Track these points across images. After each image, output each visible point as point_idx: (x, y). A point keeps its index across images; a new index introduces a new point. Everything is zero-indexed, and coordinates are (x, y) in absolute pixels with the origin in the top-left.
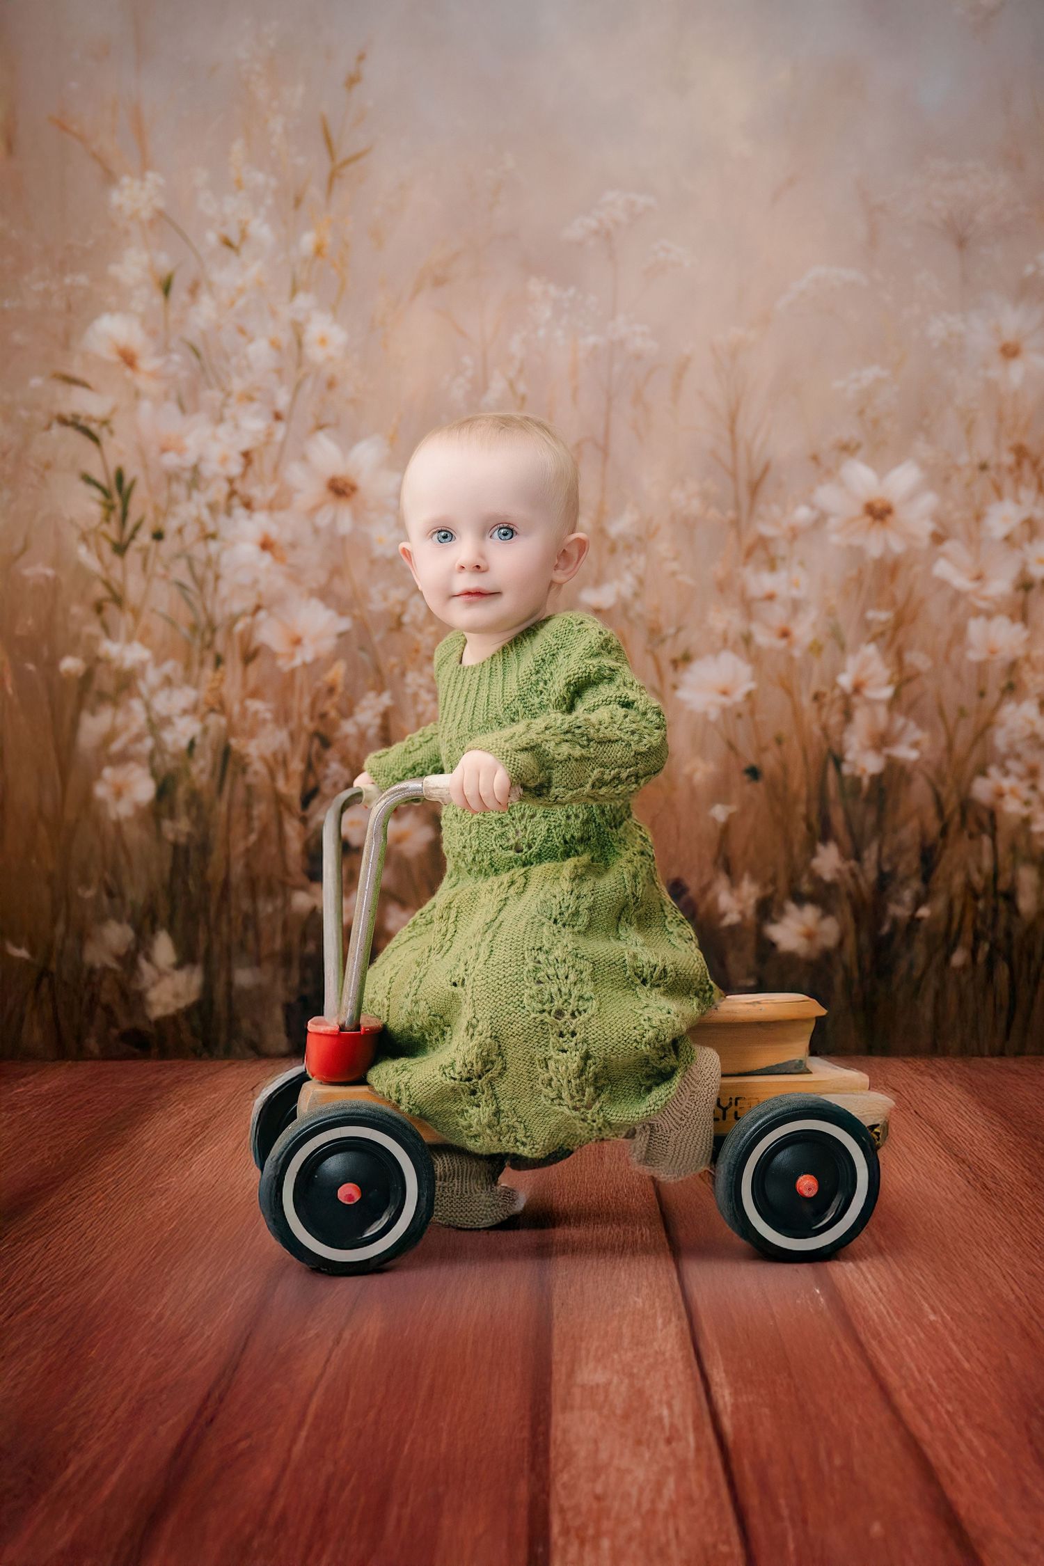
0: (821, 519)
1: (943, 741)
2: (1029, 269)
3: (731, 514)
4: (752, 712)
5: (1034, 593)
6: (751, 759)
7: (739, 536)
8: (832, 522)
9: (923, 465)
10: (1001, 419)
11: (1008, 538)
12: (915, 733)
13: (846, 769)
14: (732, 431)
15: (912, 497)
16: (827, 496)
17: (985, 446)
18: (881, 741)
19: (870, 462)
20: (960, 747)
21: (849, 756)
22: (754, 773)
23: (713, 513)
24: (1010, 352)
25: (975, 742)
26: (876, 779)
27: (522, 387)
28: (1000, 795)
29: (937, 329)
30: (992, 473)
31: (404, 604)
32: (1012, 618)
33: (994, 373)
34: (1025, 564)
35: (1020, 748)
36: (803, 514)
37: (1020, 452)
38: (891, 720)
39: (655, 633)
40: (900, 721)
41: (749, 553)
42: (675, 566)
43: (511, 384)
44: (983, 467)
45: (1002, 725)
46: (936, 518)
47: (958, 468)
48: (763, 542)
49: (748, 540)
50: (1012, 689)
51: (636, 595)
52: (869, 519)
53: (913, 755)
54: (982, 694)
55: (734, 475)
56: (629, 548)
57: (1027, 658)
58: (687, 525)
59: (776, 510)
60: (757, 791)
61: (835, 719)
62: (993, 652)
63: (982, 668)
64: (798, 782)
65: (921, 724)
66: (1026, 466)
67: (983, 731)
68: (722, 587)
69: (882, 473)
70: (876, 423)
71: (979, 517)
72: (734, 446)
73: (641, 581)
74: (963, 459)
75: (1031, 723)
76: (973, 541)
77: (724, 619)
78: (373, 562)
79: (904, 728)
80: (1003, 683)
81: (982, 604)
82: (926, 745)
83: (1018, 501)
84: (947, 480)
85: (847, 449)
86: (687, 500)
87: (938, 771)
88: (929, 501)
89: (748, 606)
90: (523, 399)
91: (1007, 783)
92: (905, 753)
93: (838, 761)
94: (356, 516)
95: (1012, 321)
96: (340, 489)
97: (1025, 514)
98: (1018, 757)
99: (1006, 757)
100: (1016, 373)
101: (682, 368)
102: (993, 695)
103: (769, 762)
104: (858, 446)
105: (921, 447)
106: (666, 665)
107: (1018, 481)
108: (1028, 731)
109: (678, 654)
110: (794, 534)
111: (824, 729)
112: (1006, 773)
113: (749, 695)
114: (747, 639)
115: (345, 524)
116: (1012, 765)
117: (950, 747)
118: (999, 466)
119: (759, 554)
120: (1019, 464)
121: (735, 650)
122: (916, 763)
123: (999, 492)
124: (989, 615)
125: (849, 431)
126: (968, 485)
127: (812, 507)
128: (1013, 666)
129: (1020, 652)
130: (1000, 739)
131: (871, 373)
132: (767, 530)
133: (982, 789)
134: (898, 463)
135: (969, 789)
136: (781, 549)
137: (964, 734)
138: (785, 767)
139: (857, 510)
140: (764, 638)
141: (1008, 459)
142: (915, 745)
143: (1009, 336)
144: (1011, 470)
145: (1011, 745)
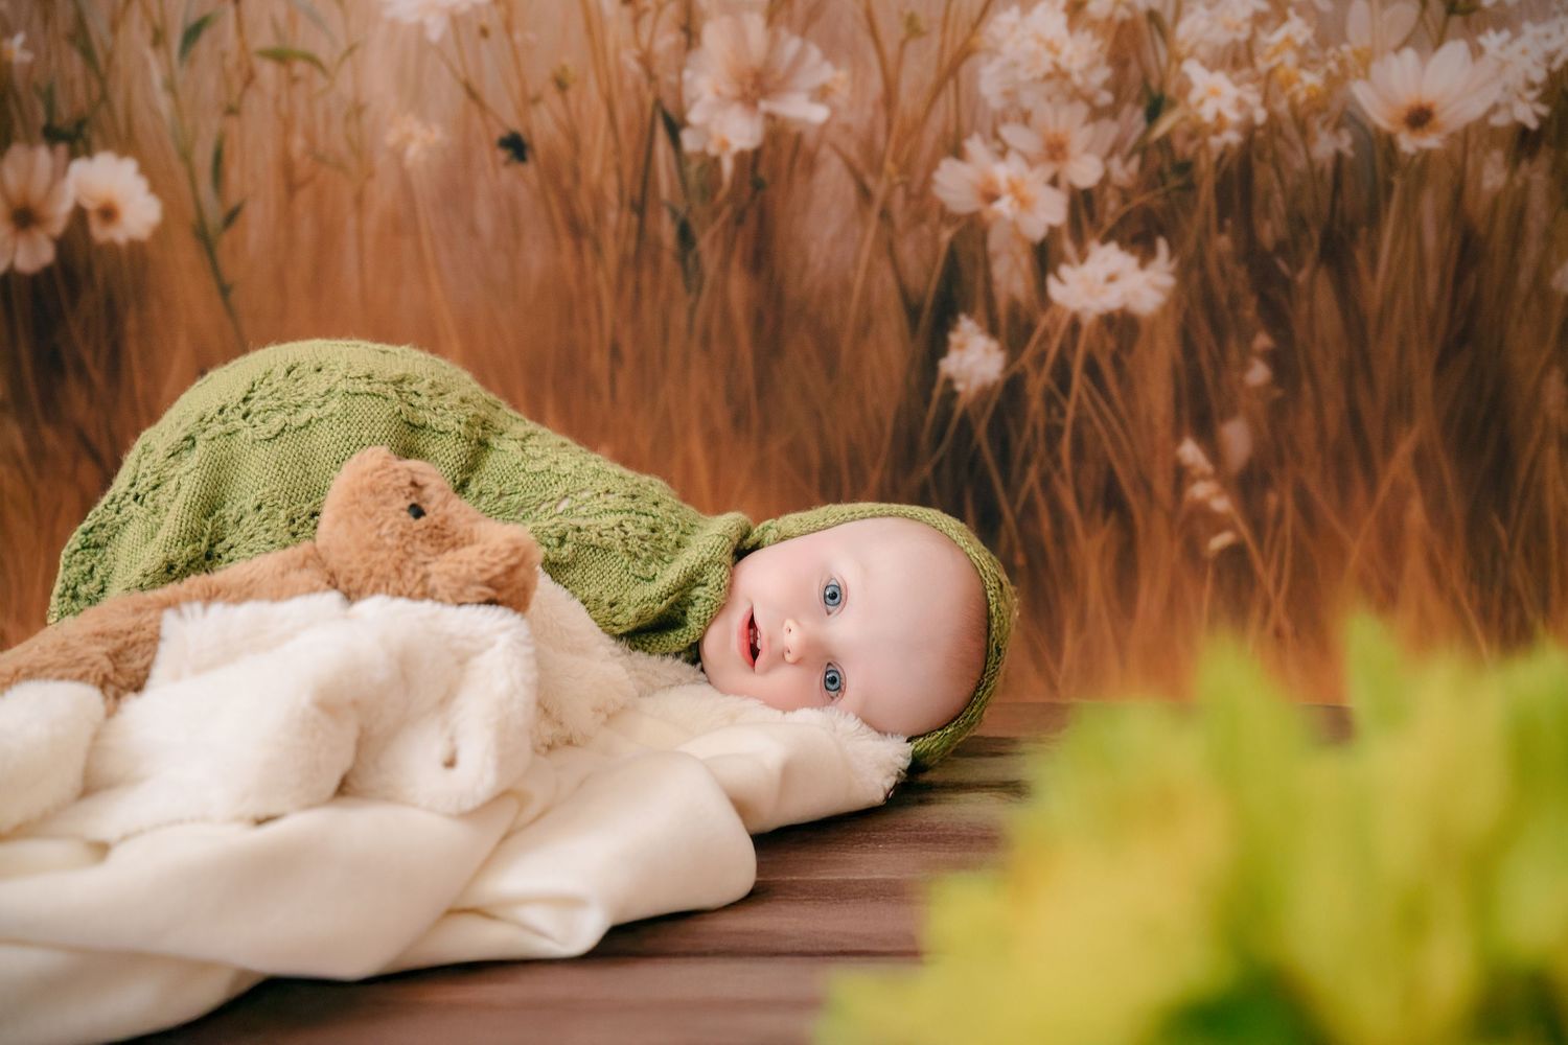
1: (876, 84)
4: (509, 28)
6: (512, 122)
12: (823, 72)
13: (689, 142)
18: (756, 86)
20: (909, 100)
21: (695, 116)
22: (516, 146)
25: (938, 89)
26: (749, 161)
35: (1028, 100)
38: (774, 42)
40: (791, 45)
45: (994, 52)
53: (818, 114)
60: (521, 181)
61: (666, 40)
64: (600, 168)
65: (832, 51)
67: (955, 66)
75: (1051, 47)
79: (799, 59)
82: (842, 94)
87: (868, 146)
91: (1003, 172)
92: (802, 110)
93: (675, 128)
98: (1026, 118)
103: (543, 127)
108: (1046, 66)
111: (646, 60)
112: (1002, 152)
116: (1011, 133)
117: (889, 99)
122: (824, 126)
130: (989, 81)
133: (954, 184)
135: (928, 181)
137: (917, 71)
138: (574, 137)
142: (822, 94)
145: (1010, 94)
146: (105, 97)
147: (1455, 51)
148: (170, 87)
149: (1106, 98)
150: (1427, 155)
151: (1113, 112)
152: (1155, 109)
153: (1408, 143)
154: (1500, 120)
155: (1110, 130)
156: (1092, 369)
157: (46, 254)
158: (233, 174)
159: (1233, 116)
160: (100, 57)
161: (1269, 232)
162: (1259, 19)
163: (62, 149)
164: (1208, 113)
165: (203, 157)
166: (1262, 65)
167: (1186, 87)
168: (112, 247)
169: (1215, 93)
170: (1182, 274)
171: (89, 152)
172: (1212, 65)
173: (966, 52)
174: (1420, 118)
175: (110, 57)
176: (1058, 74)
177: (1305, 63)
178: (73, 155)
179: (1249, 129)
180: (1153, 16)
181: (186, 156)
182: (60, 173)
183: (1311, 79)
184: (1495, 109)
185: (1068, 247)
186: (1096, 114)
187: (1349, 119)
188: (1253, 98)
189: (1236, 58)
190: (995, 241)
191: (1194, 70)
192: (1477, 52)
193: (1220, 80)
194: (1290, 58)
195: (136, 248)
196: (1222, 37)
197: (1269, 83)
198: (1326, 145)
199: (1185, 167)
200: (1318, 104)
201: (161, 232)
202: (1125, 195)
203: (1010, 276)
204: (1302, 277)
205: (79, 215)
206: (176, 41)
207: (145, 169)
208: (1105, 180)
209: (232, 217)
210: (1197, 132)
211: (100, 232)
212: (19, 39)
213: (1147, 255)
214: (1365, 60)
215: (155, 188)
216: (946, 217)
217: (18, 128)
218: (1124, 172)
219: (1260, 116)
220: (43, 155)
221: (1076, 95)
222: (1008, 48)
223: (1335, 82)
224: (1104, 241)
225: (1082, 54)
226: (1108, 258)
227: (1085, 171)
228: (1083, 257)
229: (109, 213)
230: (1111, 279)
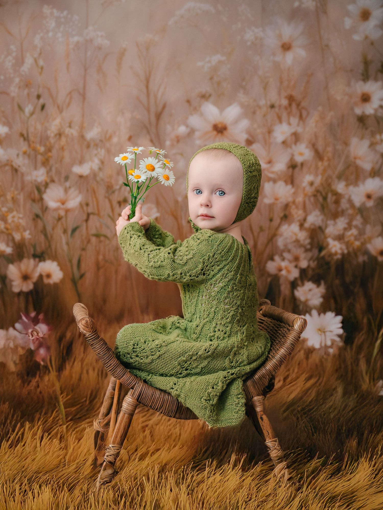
0: (192, 132)
2: (297, 4)
5: (297, 169)
8: (197, 134)
9: (242, 105)
10: (281, 82)
11: (284, 142)
14: (147, 87)
15: (236, 121)
16: (194, 120)
17: (273, 96)
19: (216, 104)
20: (260, 246)
24: (286, 47)
25: (267, 244)
27: (41, 63)
28: (280, 270)
29: (249, 35)
30: (277, 110)
32: (286, 182)
33: (278, 58)
34: (293, 155)
35: (290, 247)
36: (182, 130)
37: (291, 99)
39: (110, 188)
43: (36, 61)
44: (272, 106)
45: (281, 235)
46: (248, 132)
47: (260, 107)
50: (286, 218)
51: (100, 169)
52: (215, 133)
54: (271, 220)
55: (148, 110)
56: (96, 145)
57: (294, 202)
59: (169, 128)
62: (276, 199)
63: (271, 207)
66: (294, 106)
67: (272, 238)
69: (222, 109)
70: (219, 83)
71: (270, 132)
72: (148, 95)
73: (102, 162)
74: (262, 102)
75: (296, 234)
76: (267, 144)
80: (282, 215)
81: (271, 175)
83: (289, 124)
84: (254, 113)
85: (204, 97)
88: (245, 123)
90: (42, 68)
91: (283, 264)
95: (287, 31)
97: (293, 130)
98: (289, 251)
99: (283, 251)
100: (289, 58)
101: (122, 54)
102: (277, 221)
104: (210, 96)
105: (241, 96)
106: (115, 204)
108: (294, 238)
109: (121, 199)
110: (179, 140)
112: (283, 259)
116: (286, 255)
117: (255, 246)
118: (280, 106)
120: (290, 105)
123: (280, 120)
124: (275, 181)
125: (206, 88)
126: (264, 116)
127: (187, 126)
128: (287, 206)
129: (290, 199)
130: (280, 242)
131: (216, 58)
133: (271, 267)
134: (230, 104)
135: (265, 267)
137: (262, 239)
139: (209, 128)
141: (285, 102)
143: (286, 39)
144: (286, 108)
145: (286, 245)
146: (49, 245)
148: (67, 244)
149: (309, 247)
151: (310, 250)
152: (321, 249)
155: (310, 254)
157: (31, 287)
158: (83, 265)
159: (339, 252)
160: (49, 237)
161: (348, 279)
162: (345, 229)
163: (37, 260)
164: (333, 251)
165: (75, 261)
166: (346, 240)
167: (328, 244)
168: (49, 284)
169: (335, 246)
170: (327, 290)
171: (44, 261)
172: (334, 239)
175: (51, 236)
176: (297, 241)
177: (356, 239)
178: (40, 261)
179: (343, 255)
180: (320, 228)
181: (70, 261)
182: (36, 266)
183: (358, 243)
185: (299, 283)
186: (307, 251)
187: (366, 253)
188: (344, 248)
189: (340, 238)
190: (282, 281)
191: (330, 240)
193: (336, 243)
194: (353, 238)
195: (55, 285)
196: (337, 233)
197: (348, 244)
198: (361, 259)
199: (328, 264)
200: (359, 249)
201: (62, 281)
202: (313, 269)
203: (285, 289)
204: (356, 289)
205: (41, 276)
207: (59, 265)
208: (309, 266)
209: (82, 276)
210: (331, 255)
211: (46, 281)
212: (28, 232)
213: (318, 285)
214: (370, 240)
215: (61, 269)
216: (269, 275)
217: (25, 255)
218: (313, 265)
219: (346, 252)
220: (32, 261)
221: (301, 246)
222: (285, 235)
223: (364, 244)
224: (308, 281)
225: (302, 236)
226: (309, 285)
227: (304, 264)
228: (303, 285)
229: (48, 276)
230: (310, 291)
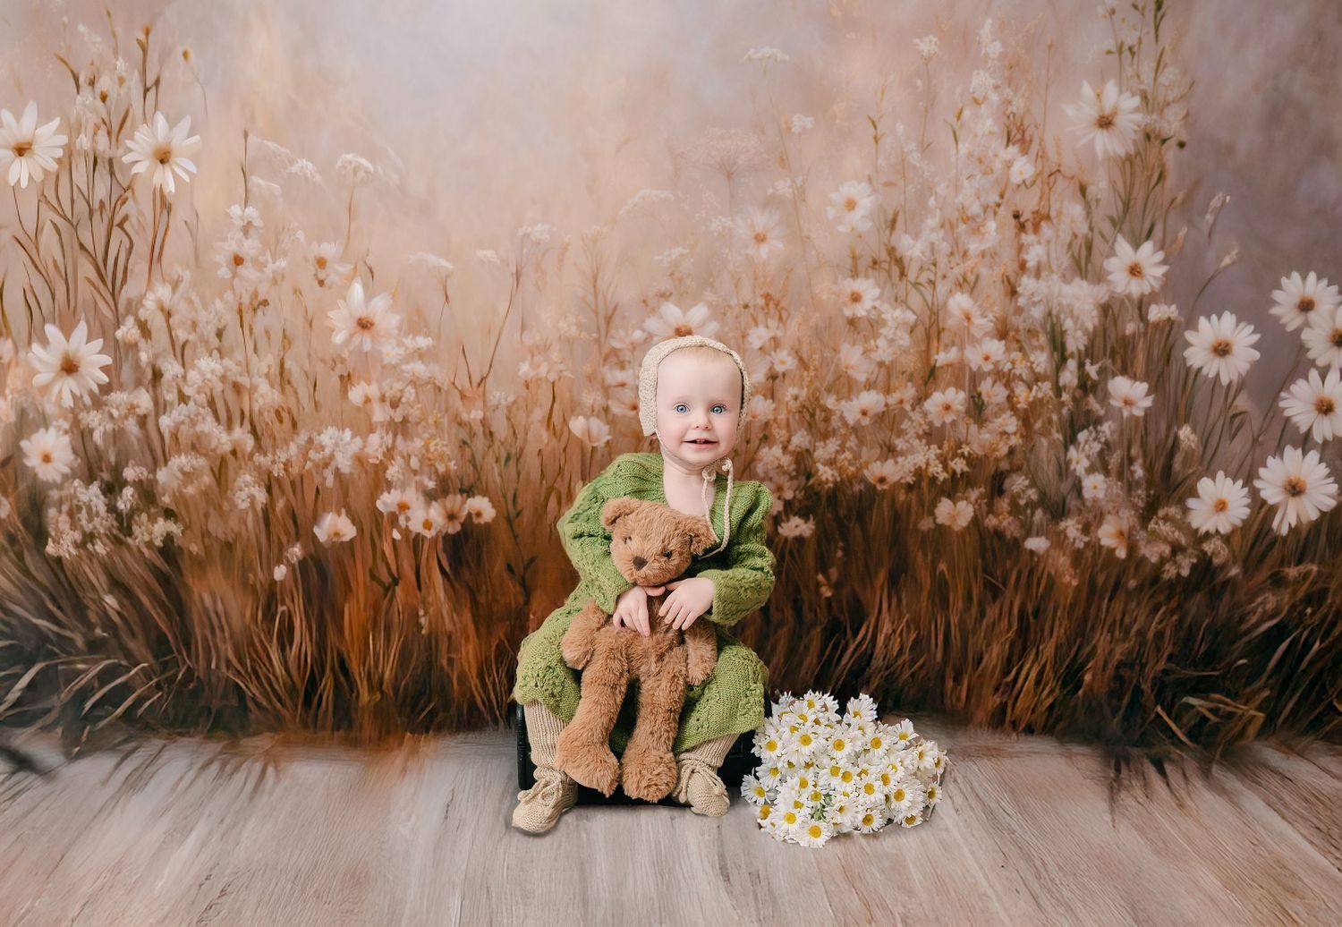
0: (649, 336)
2: (770, 191)
3: (595, 335)
5: (778, 381)
7: (600, 348)
9: (710, 305)
10: (756, 279)
11: (761, 349)
14: (595, 286)
15: (703, 324)
16: (652, 324)
17: (746, 294)
19: (677, 304)
23: (584, 334)
24: (760, 239)
29: (716, 225)
30: (751, 310)
31: (402, 391)
32: (765, 396)
33: (751, 251)
34: (773, 363)
35: (771, 474)
36: (638, 335)
37: (768, 297)
41: (606, 359)
42: (561, 367)
44: (746, 306)
45: (761, 460)
47: (730, 307)
48: (615, 352)
49: (605, 351)
50: (766, 439)
54: (748, 442)
55: (596, 313)
57: (775, 420)
58: (569, 342)
59: (622, 332)
62: (754, 417)
66: (772, 306)
68: (590, 379)
69: (685, 310)
70: (680, 280)
71: (744, 336)
72: (596, 295)
74: (734, 302)
75: (778, 459)
77: (591, 398)
78: (384, 367)
80: (761, 435)
83: (767, 327)
84: (724, 314)
85: (664, 296)
86: (568, 327)
88: (713, 326)
89: (606, 390)
94: (373, 340)
95: (762, 221)
96: (364, 325)
97: (772, 335)
98: (770, 477)
100: (764, 251)
101: (564, 250)
102: (755, 442)
104: (671, 294)
105: (708, 294)
107: (767, 315)
108: (776, 463)
110: (634, 347)
113: (608, 442)
114: (606, 410)
115: (367, 346)
118: (755, 306)
119: (613, 359)
120: (767, 305)
121: (598, 417)
123: (756, 322)
125: (665, 285)
126: (737, 317)
127: (644, 331)
128: (767, 425)
129: (771, 417)
131: (677, 251)
132: (617, 345)
134: (696, 305)
136: (627, 356)
139: (670, 330)
140: (616, 409)
141: (761, 301)
143: (759, 229)
144: (762, 309)
145: (766, 473)
146: (479, 479)
147: (890, 462)
148: (501, 475)
149: (794, 474)
150: (884, 490)
151: (796, 478)
152: (809, 477)
153: (879, 487)
154: (903, 481)
155: (796, 483)
156: (791, 553)
157: (458, 528)
158: (519, 501)
159: (831, 479)
160: (479, 467)
161: (842, 513)
162: (837, 452)
163: (465, 495)
164: (824, 478)
165: (510, 496)
166: (839, 465)
167: (817, 470)
168: (480, 524)
169: (825, 472)
170: (817, 525)
171: (474, 496)
172: (824, 465)
173: (753, 460)
174: (882, 480)
175: (481, 467)
176: (780, 467)
177: (851, 464)
178: (468, 497)
179: (835, 482)
180: (807, 451)
181: (504, 496)
182: (464, 503)
183: (852, 469)
184: (902, 478)
185: (784, 517)
186: (792, 478)
187: (863, 480)
188: (836, 474)
189: (831, 463)
191: (819, 466)
192: (896, 462)
193: (827, 469)
194: (846, 463)
195: (487, 525)
196: (827, 457)
197: (841, 470)
198: (857, 488)
199: (817, 494)
200: (854, 476)
201: (495, 520)
202: (800, 501)
204: (851, 525)
205: (469, 515)
206: (503, 462)
207: (491, 501)
208: (794, 497)
209: (518, 514)
210: (821, 483)
211: (475, 521)
212: (453, 462)
213: (807, 520)
214: (867, 464)
215: (494, 506)
217: (451, 490)
218: (800, 495)
219: (838, 479)
220: (459, 497)
221: (785, 473)
222: (765, 460)
223: (859, 470)
224: (794, 516)
225: (786, 461)
226: (795, 521)
227: (789, 495)
228: (788, 520)
229: (479, 515)
230: (797, 526)
